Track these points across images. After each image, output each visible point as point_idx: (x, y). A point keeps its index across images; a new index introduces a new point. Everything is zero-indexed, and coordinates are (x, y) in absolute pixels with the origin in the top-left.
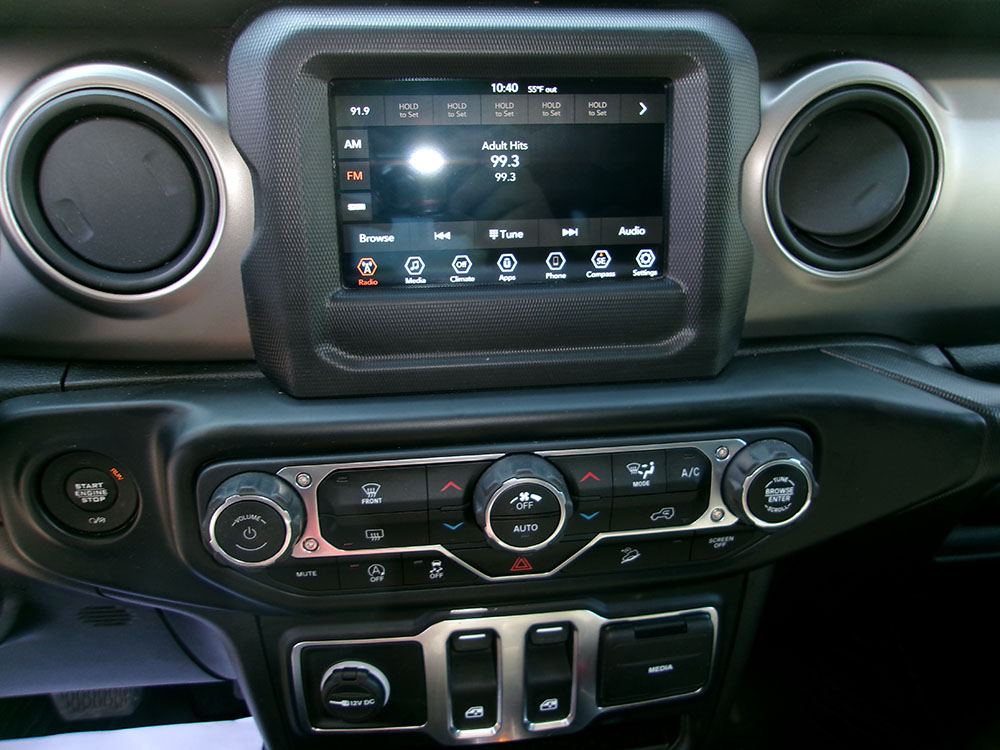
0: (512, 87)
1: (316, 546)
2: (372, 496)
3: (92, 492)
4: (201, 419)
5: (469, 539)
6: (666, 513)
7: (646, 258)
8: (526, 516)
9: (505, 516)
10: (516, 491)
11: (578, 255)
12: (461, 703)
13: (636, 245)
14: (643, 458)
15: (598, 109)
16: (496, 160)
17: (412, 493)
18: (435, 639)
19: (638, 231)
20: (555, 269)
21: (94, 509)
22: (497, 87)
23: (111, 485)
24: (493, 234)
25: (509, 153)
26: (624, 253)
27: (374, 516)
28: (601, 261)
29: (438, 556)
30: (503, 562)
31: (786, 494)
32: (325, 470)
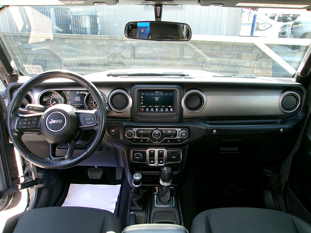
0: (158, 92)
1: (136, 137)
2: (142, 132)
3: (113, 131)
4: (125, 124)
5: (151, 137)
6: (172, 136)
7: (171, 109)
8: (156, 135)
9: (155, 135)
10: (156, 132)
11: (164, 109)
12: (150, 160)
13: (171, 108)
14: (170, 130)
15: (166, 94)
16: (156, 99)
17: (146, 132)
18: (147, 151)
19: (171, 106)
20: (162, 110)
21: (113, 133)
22: (156, 92)
23: (115, 130)
24: (155, 106)
25: (157, 98)
26: (169, 109)
27: (142, 134)
28: (167, 109)
29: (148, 139)
30: (154, 140)
31: (185, 135)
32: (137, 129)
